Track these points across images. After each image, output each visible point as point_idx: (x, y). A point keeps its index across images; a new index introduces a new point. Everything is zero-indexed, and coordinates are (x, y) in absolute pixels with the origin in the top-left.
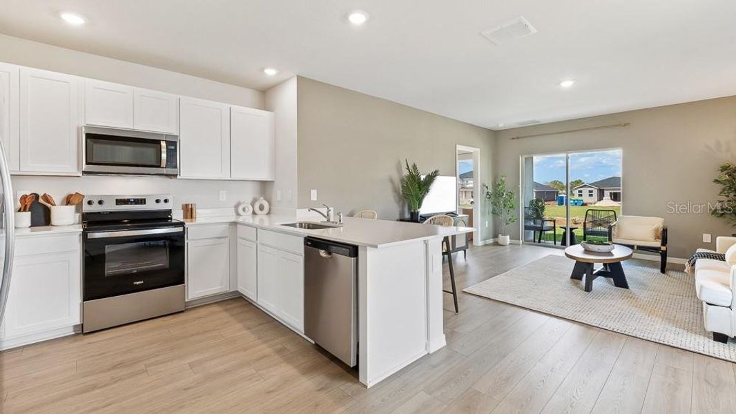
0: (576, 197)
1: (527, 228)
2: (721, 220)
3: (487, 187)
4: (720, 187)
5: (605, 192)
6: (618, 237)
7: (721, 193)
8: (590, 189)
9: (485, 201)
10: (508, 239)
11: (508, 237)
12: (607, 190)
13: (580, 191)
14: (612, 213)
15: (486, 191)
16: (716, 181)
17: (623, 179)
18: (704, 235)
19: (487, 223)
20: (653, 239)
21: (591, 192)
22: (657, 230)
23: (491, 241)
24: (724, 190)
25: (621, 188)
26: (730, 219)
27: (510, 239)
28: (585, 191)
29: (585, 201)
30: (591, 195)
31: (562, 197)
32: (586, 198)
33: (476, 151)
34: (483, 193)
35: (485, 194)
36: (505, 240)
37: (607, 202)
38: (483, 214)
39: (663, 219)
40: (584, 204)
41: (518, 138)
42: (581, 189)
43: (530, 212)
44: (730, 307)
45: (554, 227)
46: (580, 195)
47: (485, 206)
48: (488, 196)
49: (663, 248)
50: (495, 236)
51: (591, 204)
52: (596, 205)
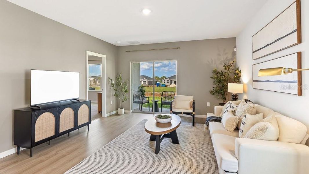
0: (163, 83)
1: (134, 102)
2: (213, 96)
3: (111, 80)
4: (212, 80)
5: (173, 81)
6: (175, 108)
7: (213, 83)
8: (168, 80)
9: (110, 88)
10: (123, 111)
11: (123, 109)
12: (173, 80)
13: (164, 81)
14: (173, 93)
15: (111, 82)
16: (212, 78)
17: (177, 76)
18: (207, 103)
19: (111, 101)
20: (189, 108)
21: (168, 81)
22: (191, 103)
23: (114, 112)
24: (214, 82)
25: (176, 79)
26: (217, 95)
27: (125, 110)
28: (166, 80)
29: (166, 85)
30: (168, 82)
31: (158, 83)
32: (166, 84)
33: (104, 57)
34: (109, 83)
35: (110, 84)
36: (121, 112)
37: (173, 85)
38: (108, 97)
39: (193, 97)
40: (166, 86)
41: (130, 51)
42: (165, 80)
43: (137, 93)
44: (237, 173)
45: (149, 101)
46: (165, 82)
47: (110, 91)
48: (112, 85)
49: (194, 113)
50: (117, 109)
51: (168, 86)
52: (170, 86)
